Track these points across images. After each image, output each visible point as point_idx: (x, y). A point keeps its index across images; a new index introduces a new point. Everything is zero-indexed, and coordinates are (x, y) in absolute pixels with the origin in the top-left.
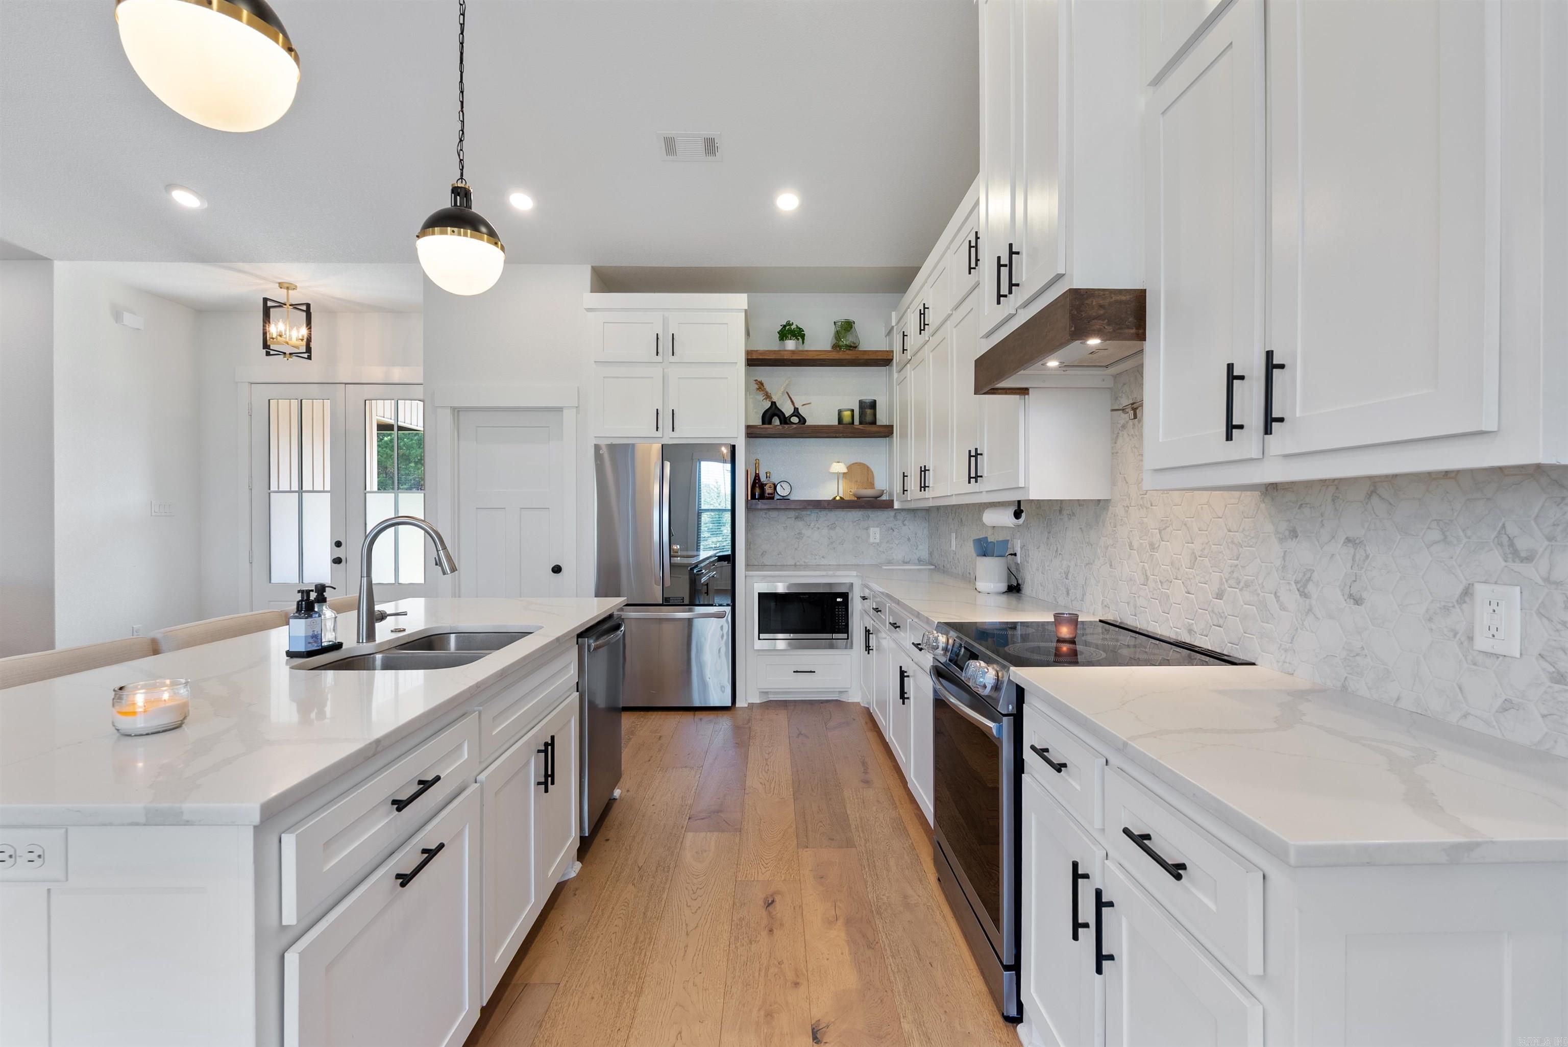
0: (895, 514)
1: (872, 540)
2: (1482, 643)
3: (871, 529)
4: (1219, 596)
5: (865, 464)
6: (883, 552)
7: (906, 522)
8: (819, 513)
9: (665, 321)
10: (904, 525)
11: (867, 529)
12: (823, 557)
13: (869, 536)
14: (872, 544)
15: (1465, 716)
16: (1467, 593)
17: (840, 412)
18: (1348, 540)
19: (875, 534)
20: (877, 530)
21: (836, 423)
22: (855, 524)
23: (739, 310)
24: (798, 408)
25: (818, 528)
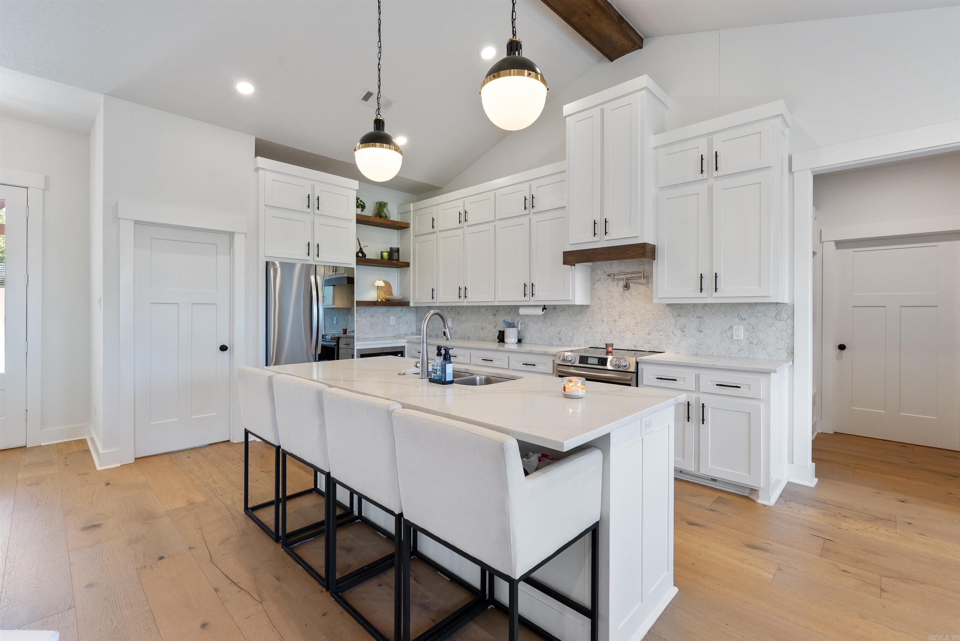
0: (402, 309)
1: (391, 323)
2: (735, 338)
3: (391, 317)
4: (649, 334)
5: (388, 282)
6: (396, 330)
7: (406, 313)
8: (366, 308)
9: (313, 188)
10: (405, 315)
11: (389, 317)
12: (367, 334)
13: (389, 321)
14: (391, 326)
15: (730, 354)
16: (731, 327)
17: (382, 252)
18: (698, 317)
19: (393, 320)
20: (394, 317)
21: (380, 259)
22: (383, 314)
23: (353, 189)
24: (362, 248)
25: (365, 317)
